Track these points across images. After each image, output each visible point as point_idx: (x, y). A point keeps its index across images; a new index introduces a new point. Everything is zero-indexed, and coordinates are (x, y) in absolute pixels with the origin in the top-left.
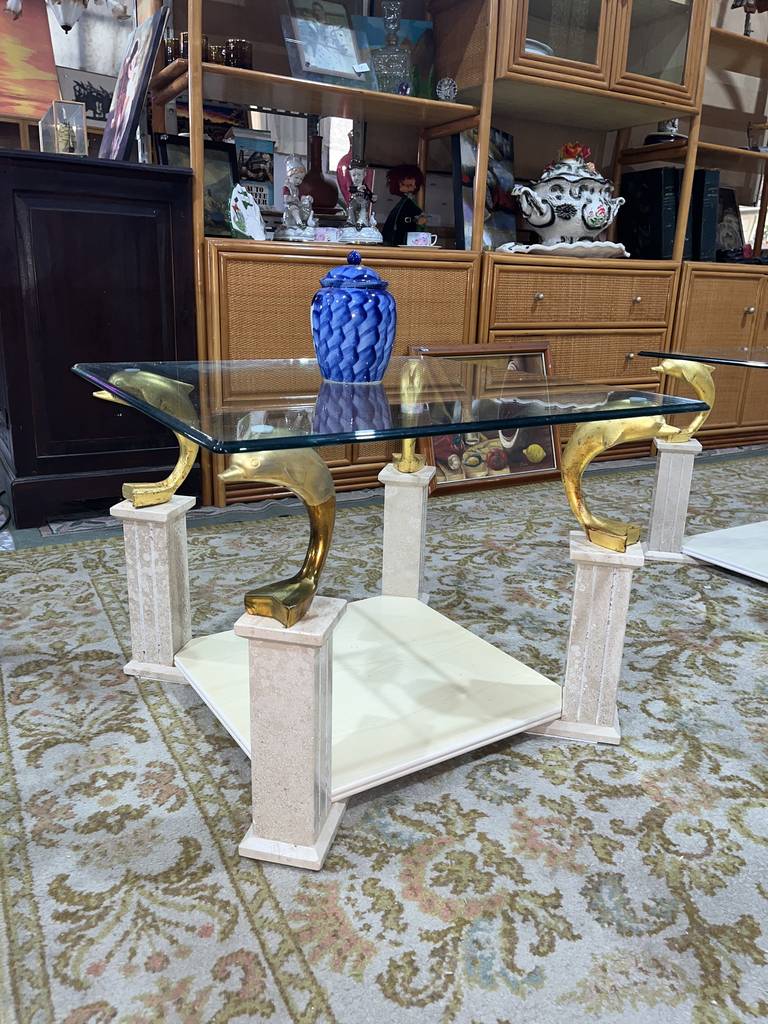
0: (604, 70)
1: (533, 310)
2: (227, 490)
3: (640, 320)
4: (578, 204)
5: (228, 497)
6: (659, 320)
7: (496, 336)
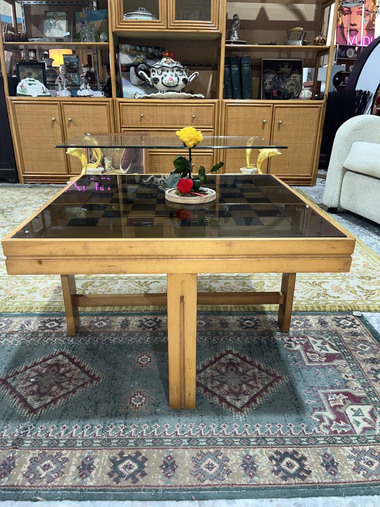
0: (163, 22)
1: (141, 121)
2: (25, 179)
3: (198, 125)
4: (160, 77)
5: (25, 181)
6: (209, 125)
7: (124, 131)
